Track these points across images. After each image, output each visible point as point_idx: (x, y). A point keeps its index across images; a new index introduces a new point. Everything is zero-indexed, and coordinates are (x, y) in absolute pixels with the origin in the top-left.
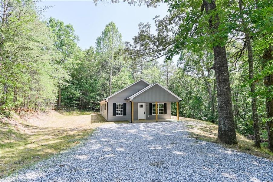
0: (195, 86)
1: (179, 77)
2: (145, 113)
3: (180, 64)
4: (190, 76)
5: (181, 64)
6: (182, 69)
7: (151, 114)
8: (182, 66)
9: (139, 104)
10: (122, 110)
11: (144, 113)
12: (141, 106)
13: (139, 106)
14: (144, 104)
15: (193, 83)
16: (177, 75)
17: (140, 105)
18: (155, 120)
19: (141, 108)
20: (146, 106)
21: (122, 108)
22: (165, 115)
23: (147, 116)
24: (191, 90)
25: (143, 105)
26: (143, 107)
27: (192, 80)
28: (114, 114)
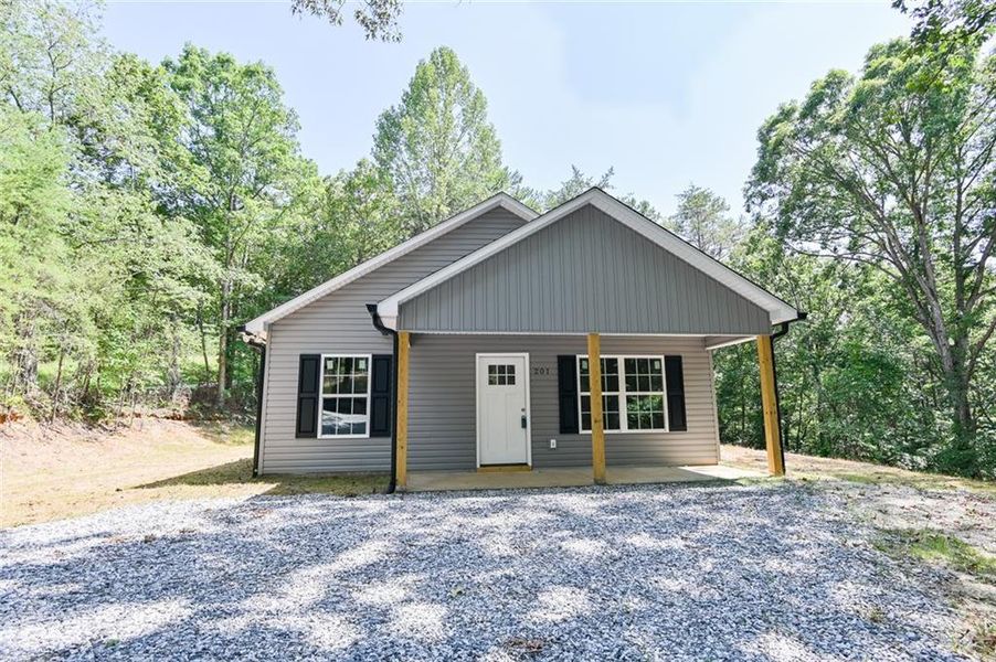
0: (843, 305)
1: (759, 264)
2: (524, 425)
3: (757, 201)
4: (814, 255)
5: (764, 197)
6: (771, 223)
7: (568, 426)
8: (770, 209)
9: (484, 361)
10: (365, 399)
11: (524, 420)
12: (503, 375)
13: (482, 375)
14: (521, 362)
15: (832, 290)
16: (749, 258)
17: (492, 369)
18: (587, 475)
19: (497, 387)
20: (535, 371)
21: (361, 387)
22: (678, 435)
23: (538, 444)
24: (823, 324)
25: (512, 369)
26: (512, 381)
27: (827, 275)
28: (306, 428)
